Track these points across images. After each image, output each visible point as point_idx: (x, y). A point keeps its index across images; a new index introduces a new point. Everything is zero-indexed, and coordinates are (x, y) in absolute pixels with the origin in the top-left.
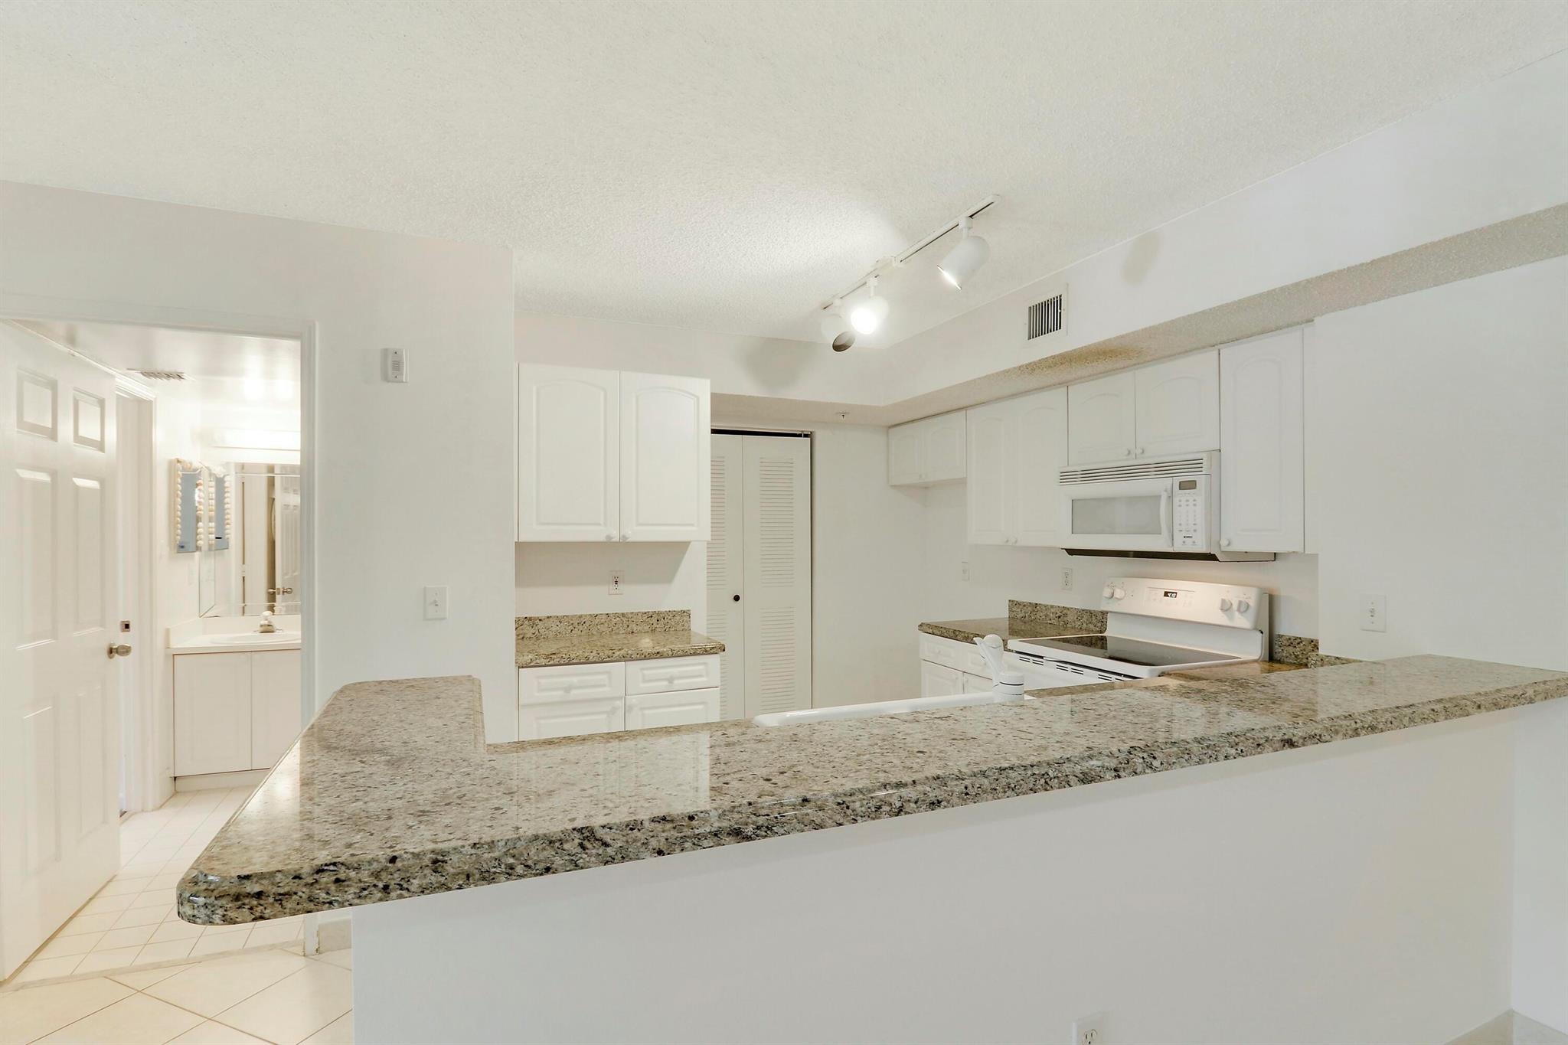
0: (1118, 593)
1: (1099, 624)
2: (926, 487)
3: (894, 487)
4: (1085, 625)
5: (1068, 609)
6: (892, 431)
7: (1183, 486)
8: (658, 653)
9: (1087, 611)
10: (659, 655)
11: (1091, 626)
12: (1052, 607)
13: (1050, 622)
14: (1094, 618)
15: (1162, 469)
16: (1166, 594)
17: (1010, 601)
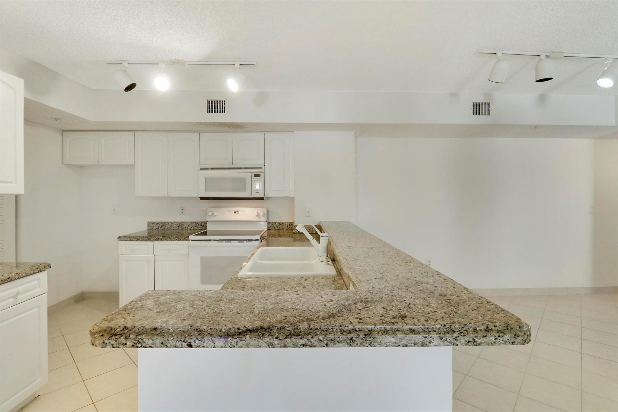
0: (216, 214)
1: (200, 227)
2: (81, 167)
3: (66, 165)
4: (193, 228)
5: (184, 222)
6: (65, 133)
7: (256, 175)
8: (9, 278)
9: (194, 222)
10: (9, 280)
11: (196, 228)
12: (175, 222)
13: (174, 229)
14: (197, 224)
15: (247, 169)
16: (235, 212)
17: (148, 222)
